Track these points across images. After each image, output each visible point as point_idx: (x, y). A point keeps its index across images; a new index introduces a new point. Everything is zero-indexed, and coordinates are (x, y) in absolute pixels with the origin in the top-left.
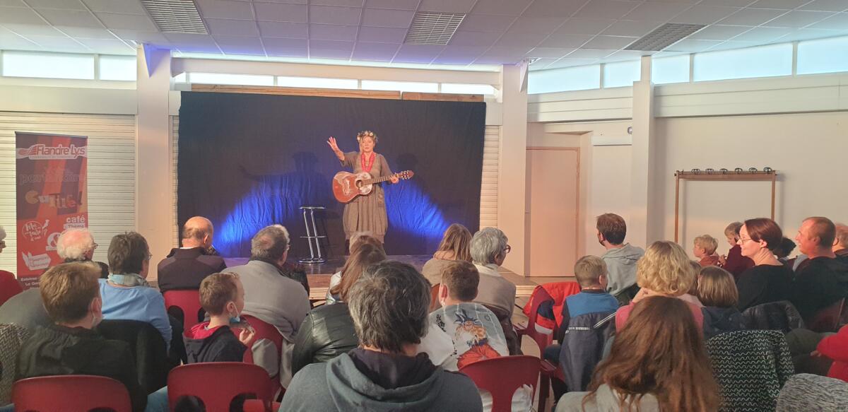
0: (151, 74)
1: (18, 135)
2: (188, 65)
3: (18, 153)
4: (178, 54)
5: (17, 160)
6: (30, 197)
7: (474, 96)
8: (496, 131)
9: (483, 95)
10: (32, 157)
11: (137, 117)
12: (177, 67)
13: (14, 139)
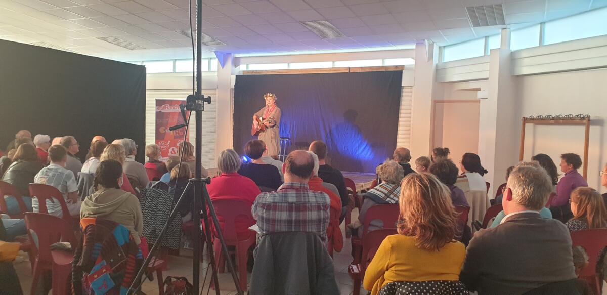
0: (223, 67)
1: (157, 100)
2: (242, 60)
3: (157, 109)
4: (237, 55)
5: (156, 112)
6: (161, 130)
7: (396, 67)
8: (410, 90)
9: (403, 66)
10: (163, 111)
11: (217, 90)
12: (236, 63)
13: (155, 102)
